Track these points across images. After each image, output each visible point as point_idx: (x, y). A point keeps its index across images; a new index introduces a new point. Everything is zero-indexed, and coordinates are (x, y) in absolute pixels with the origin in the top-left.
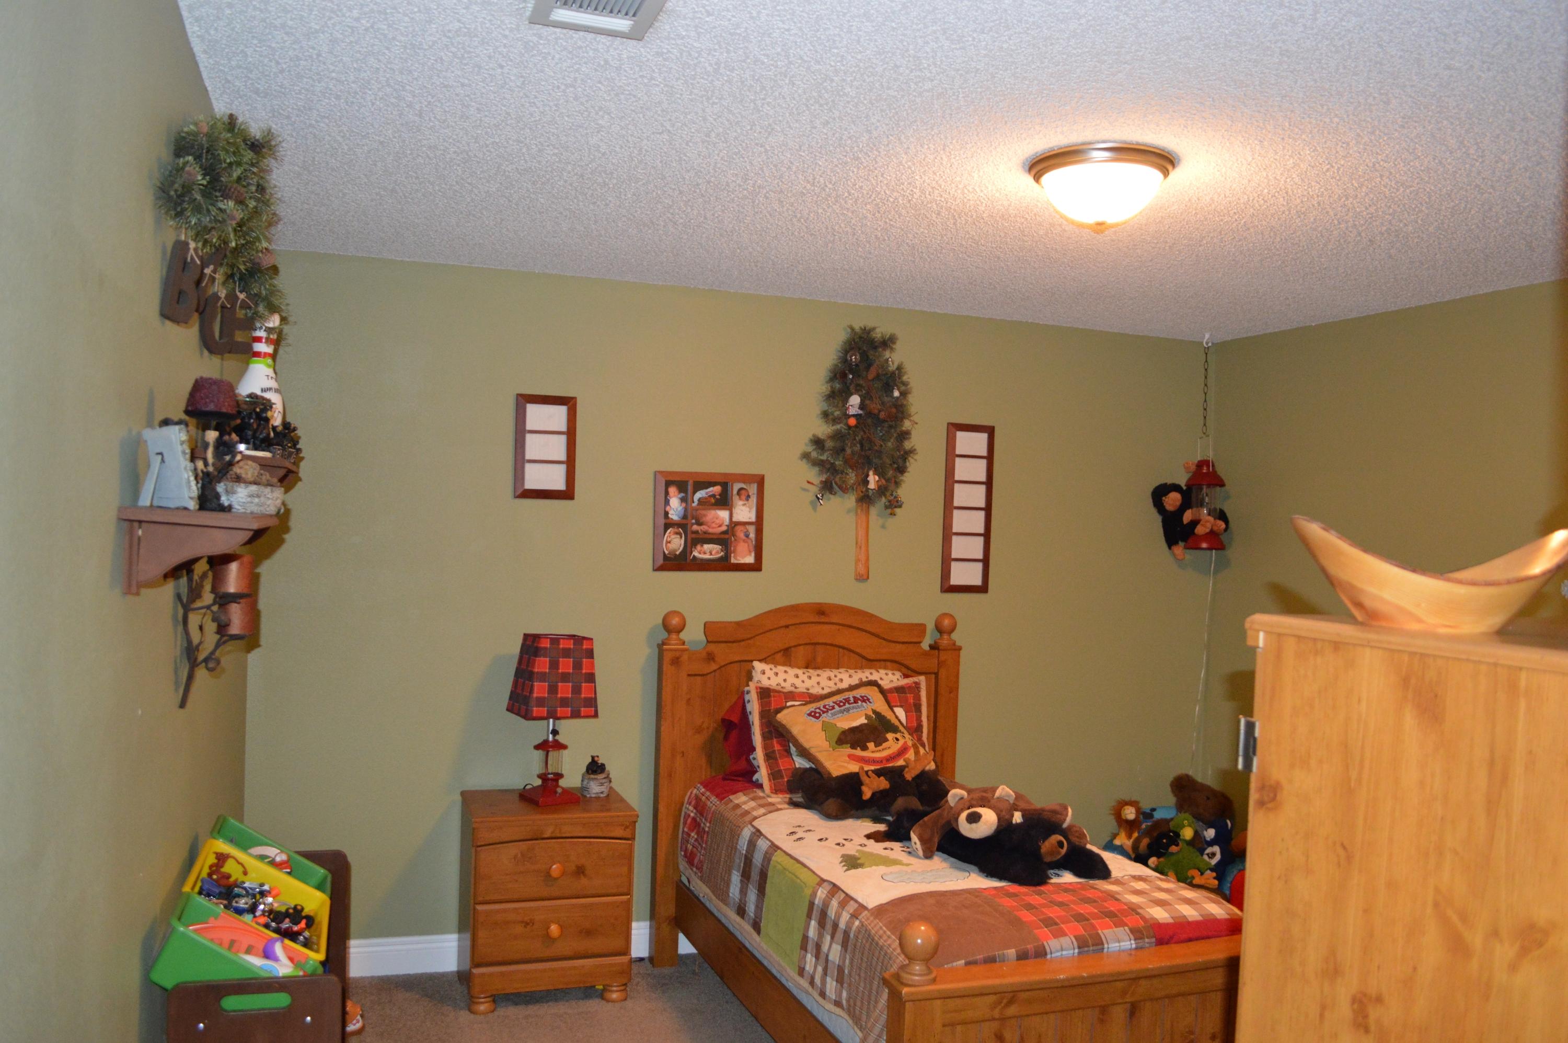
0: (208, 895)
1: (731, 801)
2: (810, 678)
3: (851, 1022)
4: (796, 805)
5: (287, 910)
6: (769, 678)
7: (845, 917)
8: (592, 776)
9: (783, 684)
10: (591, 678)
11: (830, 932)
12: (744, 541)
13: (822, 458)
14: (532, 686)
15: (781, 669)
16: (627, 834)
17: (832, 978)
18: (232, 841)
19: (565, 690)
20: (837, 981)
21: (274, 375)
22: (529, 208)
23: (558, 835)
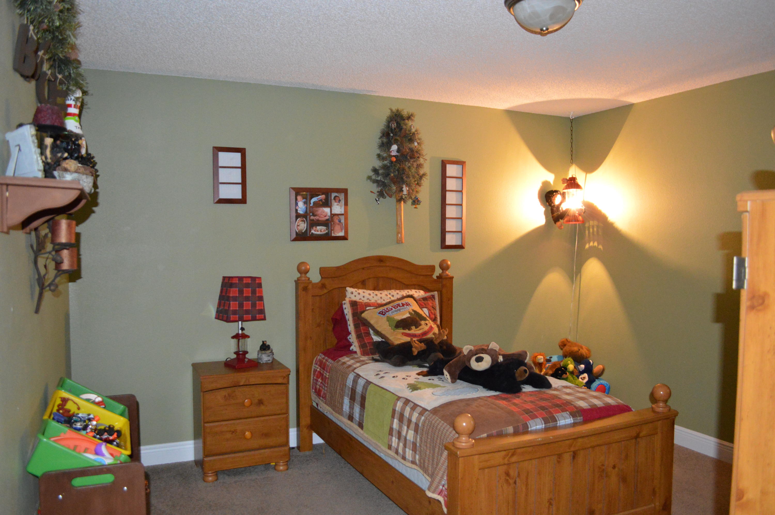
0: (58, 421)
1: (340, 361)
2: (376, 295)
3: (422, 471)
4: (376, 361)
5: (105, 428)
6: (355, 296)
7: (415, 415)
8: (263, 352)
9: (363, 299)
10: (261, 298)
11: (406, 424)
12: (338, 224)
13: (377, 179)
14: (230, 304)
15: (361, 291)
16: (285, 381)
17: (409, 449)
18: (70, 391)
19: (247, 305)
20: (412, 450)
21: (80, 127)
22: (221, 35)
23: (247, 384)
